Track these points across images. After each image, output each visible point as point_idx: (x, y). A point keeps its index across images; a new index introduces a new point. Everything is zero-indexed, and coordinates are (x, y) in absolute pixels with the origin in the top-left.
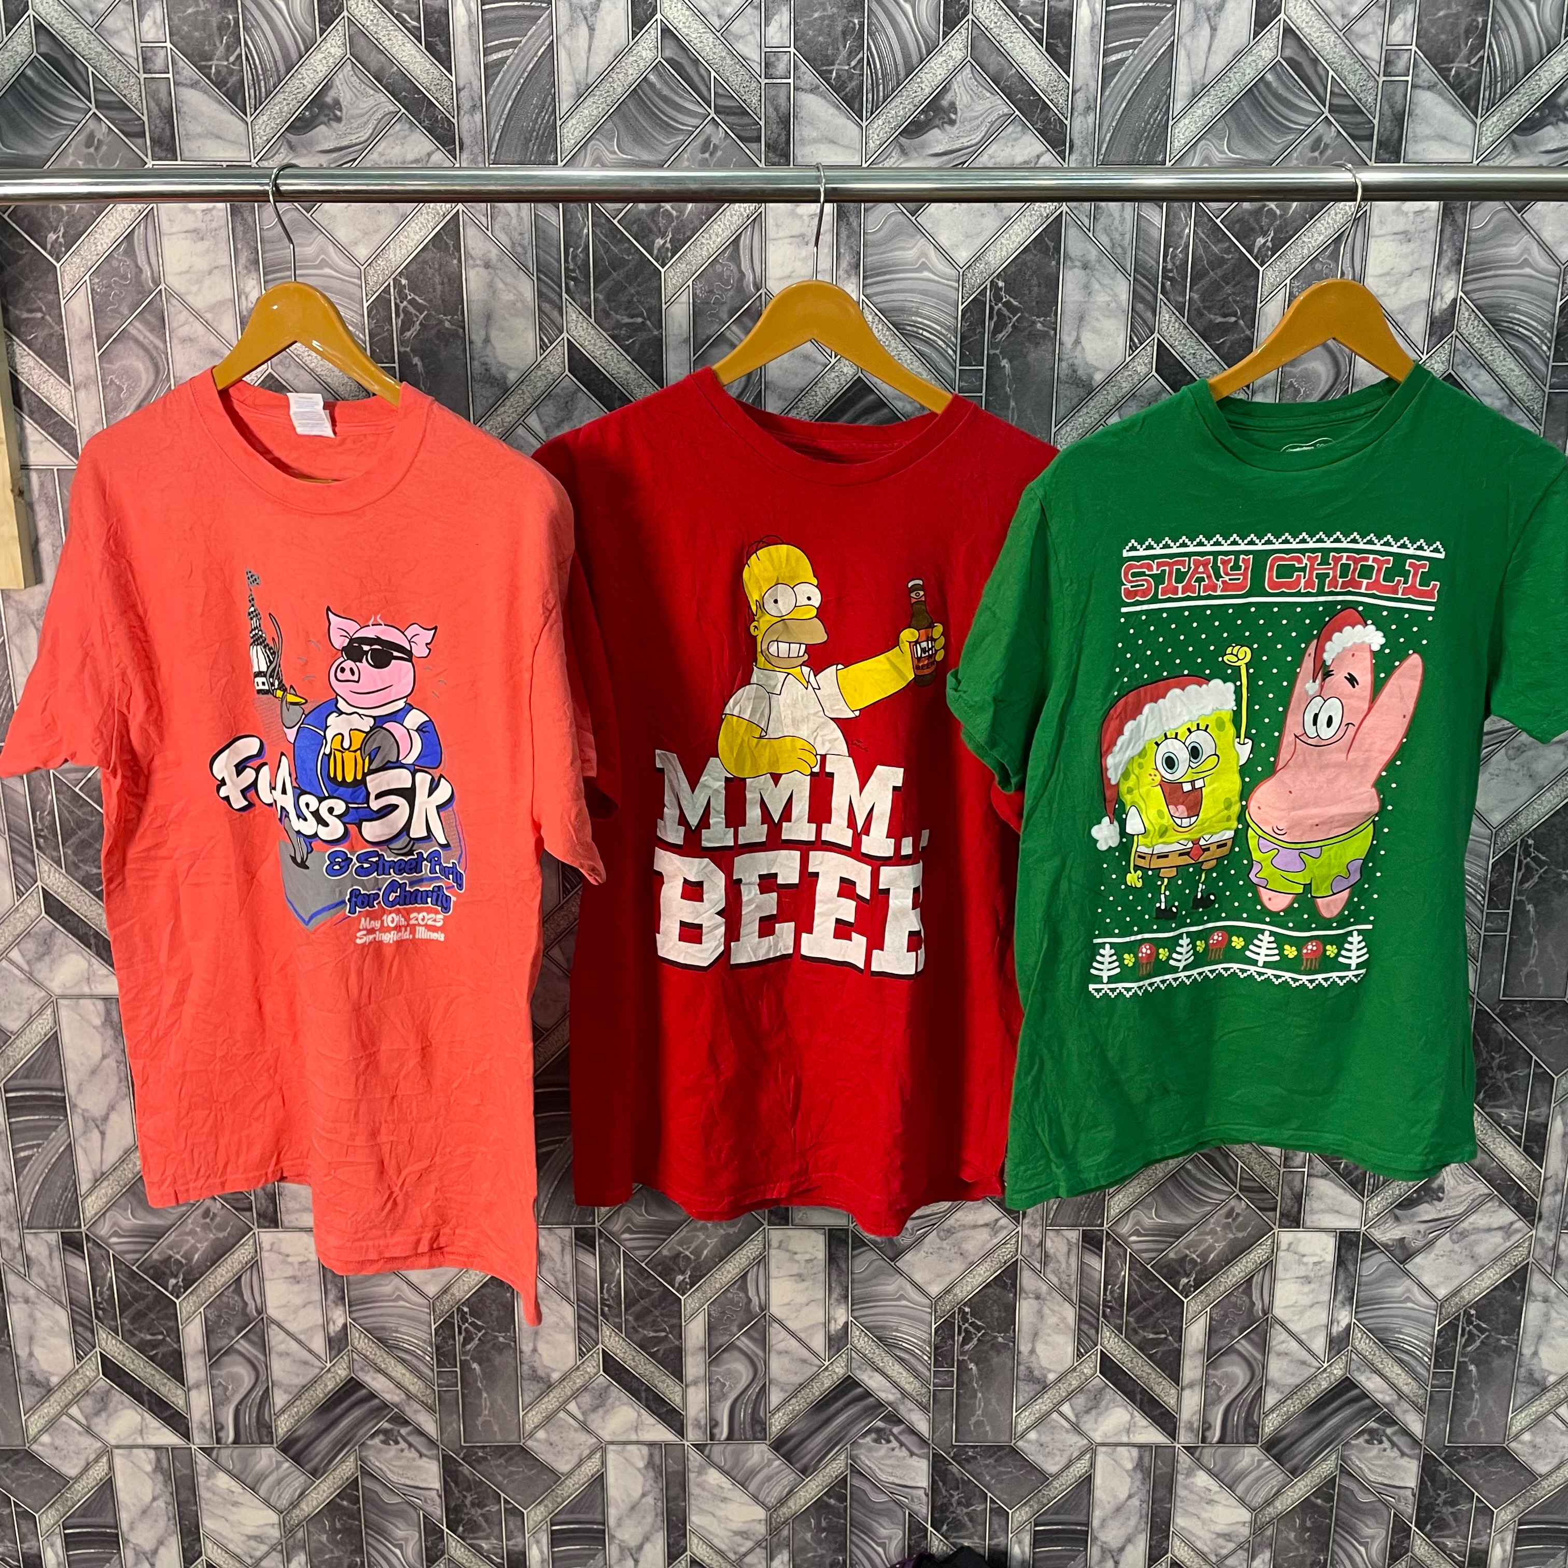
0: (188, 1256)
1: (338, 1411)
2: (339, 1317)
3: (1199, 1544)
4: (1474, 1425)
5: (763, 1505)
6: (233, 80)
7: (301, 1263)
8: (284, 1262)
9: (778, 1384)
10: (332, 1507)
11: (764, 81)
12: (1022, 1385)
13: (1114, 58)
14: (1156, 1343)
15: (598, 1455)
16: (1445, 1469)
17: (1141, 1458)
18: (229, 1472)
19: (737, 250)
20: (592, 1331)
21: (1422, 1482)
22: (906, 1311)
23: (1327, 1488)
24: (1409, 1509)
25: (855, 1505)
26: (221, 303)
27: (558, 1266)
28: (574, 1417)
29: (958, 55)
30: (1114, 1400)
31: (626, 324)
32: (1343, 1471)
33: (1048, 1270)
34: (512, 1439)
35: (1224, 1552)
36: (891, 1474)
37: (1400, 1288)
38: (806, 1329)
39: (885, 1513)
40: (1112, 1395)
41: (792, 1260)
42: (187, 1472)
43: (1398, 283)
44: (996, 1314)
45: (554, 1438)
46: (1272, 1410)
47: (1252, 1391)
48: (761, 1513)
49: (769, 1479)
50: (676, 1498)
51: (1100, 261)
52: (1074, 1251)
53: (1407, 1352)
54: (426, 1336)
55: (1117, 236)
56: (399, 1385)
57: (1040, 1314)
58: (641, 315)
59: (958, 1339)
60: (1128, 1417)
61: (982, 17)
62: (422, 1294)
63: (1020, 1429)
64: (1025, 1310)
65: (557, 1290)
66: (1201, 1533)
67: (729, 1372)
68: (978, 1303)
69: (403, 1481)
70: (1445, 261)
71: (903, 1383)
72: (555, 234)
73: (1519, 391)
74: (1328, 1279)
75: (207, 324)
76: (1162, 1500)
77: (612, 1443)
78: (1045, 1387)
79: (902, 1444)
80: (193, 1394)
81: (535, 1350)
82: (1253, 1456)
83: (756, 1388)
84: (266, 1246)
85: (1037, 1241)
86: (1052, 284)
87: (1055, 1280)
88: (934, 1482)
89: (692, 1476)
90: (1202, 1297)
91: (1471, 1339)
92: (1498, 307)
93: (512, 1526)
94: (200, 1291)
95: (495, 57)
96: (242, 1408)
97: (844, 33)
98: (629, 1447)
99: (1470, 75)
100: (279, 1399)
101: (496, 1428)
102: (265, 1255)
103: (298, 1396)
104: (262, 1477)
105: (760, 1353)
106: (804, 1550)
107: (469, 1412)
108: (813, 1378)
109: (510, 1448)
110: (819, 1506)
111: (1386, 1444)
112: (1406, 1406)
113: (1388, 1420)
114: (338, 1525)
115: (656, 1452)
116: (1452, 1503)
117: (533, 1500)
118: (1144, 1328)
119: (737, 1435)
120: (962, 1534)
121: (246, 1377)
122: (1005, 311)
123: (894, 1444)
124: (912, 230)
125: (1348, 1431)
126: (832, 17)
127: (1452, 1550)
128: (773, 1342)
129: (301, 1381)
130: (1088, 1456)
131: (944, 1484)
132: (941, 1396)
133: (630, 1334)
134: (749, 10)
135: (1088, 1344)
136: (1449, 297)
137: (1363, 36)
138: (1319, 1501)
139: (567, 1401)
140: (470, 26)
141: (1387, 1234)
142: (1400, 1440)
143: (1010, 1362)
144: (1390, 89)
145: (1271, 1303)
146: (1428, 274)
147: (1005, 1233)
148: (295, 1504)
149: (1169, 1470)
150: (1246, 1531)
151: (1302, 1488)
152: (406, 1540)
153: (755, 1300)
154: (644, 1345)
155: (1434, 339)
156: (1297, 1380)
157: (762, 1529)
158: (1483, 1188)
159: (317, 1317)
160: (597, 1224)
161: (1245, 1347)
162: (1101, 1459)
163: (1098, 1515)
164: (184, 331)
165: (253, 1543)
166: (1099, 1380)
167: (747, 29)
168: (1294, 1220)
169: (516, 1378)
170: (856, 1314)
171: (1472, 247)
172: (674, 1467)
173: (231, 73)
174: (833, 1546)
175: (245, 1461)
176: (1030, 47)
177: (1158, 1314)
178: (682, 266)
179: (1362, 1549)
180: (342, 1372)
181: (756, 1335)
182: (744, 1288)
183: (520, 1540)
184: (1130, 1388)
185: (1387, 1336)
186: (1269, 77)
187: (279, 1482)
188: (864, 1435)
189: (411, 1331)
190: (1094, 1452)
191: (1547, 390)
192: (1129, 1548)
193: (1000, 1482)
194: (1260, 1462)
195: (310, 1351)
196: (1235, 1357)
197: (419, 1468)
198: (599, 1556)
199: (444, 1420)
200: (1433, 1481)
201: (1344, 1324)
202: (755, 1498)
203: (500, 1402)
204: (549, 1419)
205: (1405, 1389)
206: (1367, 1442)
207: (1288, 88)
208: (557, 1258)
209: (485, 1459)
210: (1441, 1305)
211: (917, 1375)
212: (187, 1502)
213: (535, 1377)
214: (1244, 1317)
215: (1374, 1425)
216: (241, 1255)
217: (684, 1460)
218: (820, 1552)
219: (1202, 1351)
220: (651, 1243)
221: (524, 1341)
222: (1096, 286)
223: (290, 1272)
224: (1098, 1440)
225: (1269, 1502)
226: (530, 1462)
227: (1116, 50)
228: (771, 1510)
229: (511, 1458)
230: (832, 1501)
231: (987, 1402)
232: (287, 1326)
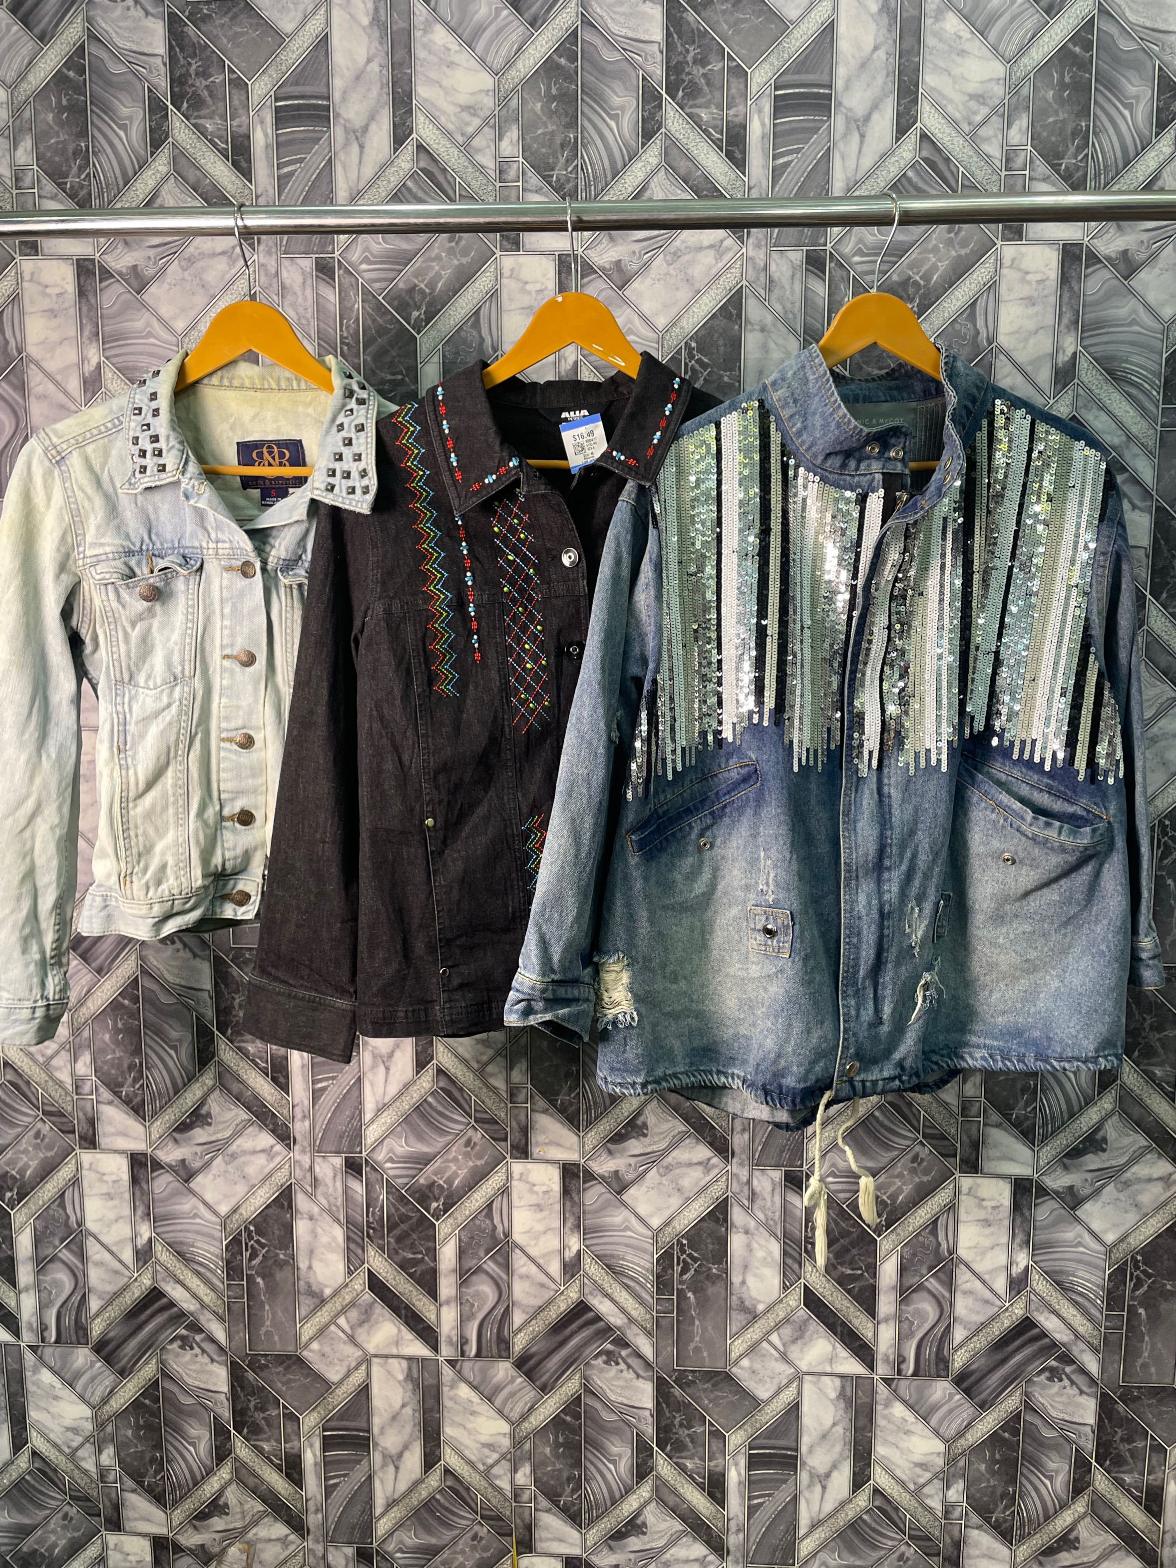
0: (22, 1172)
1: (143, 1317)
2: (145, 1232)
3: (898, 1473)
4: (1145, 1366)
5: (507, 1419)
6: (83, 193)
7: (114, 1182)
8: (101, 1180)
9: (520, 1305)
10: (136, 1405)
11: (498, 185)
12: (734, 1314)
13: (781, 161)
14: (854, 1278)
15: (364, 1367)
16: (1121, 1407)
17: (843, 1387)
18: (51, 1369)
19: (477, 321)
20: (359, 1251)
21: (1100, 1421)
22: (632, 1241)
23: (1013, 1423)
24: (1089, 1445)
25: (589, 1423)
26: (67, 368)
27: (331, 1190)
28: (343, 1331)
29: (654, 161)
30: (817, 1332)
31: (390, 381)
32: (1028, 1407)
33: (756, 1207)
34: (290, 1349)
35: (922, 1481)
36: (620, 1395)
37: (1070, 1233)
38: (544, 1256)
39: (617, 1432)
40: (816, 1327)
41: (532, 1191)
42: (16, 1366)
43: (1026, 340)
44: (710, 1247)
45: (327, 1349)
46: (961, 1346)
47: (941, 1328)
48: (505, 1427)
49: (512, 1395)
50: (431, 1410)
51: (774, 325)
52: (778, 1190)
53: (1081, 1294)
54: (217, 1252)
55: (789, 305)
56: (195, 1296)
57: (749, 1248)
58: (401, 373)
59: (677, 1269)
60: (830, 1348)
61: (673, 130)
62: (215, 1213)
63: (734, 1356)
64: (736, 1243)
65: (330, 1212)
66: (900, 1462)
67: (477, 1294)
68: (694, 1235)
69: (197, 1383)
70: (1065, 321)
71: (629, 1309)
72: (332, 309)
73: (1134, 429)
74: (1006, 1223)
75: (57, 383)
76: (864, 1429)
77: (376, 1356)
78: (754, 1317)
79: (629, 1366)
80: (23, 1296)
81: (310, 1267)
82: (945, 1389)
83: (501, 1309)
84: (86, 1165)
85: (745, 1179)
86: (736, 344)
87: (761, 1216)
88: (658, 1404)
89: (445, 1389)
90: (893, 1237)
91: (1139, 1284)
92: (1113, 358)
93: (289, 1430)
94: (31, 1204)
95: (286, 170)
96: (63, 1311)
97: (562, 146)
98: (391, 1360)
99: (1078, 168)
100: (94, 1304)
101: (276, 1338)
102: (85, 1172)
103: (109, 1303)
104: (78, 1375)
105: (505, 1276)
106: (544, 1464)
107: (253, 1324)
108: (550, 1302)
109: (288, 1357)
110: (556, 1423)
111: (1066, 1382)
112: (1082, 1346)
113: (1067, 1359)
114: (141, 1422)
115: (414, 1366)
116: (1129, 1440)
117: (307, 1406)
118: (842, 1264)
119: (484, 1353)
120: (683, 1454)
121: (68, 1284)
122: (697, 367)
123: (623, 1366)
124: (620, 301)
125: (1030, 1368)
126: (552, 133)
127: (1130, 1485)
128: (516, 1266)
129: (111, 1288)
130: (795, 1384)
131: (668, 1405)
132: (664, 1322)
133: (392, 1255)
134: (486, 129)
135: (793, 1277)
136: (1070, 351)
137: (987, 139)
138: (1006, 1435)
139: (337, 1316)
140: (267, 147)
141: (1058, 1181)
142: (1079, 1379)
143: (723, 1292)
144: (1011, 181)
145: (956, 1243)
146: (1051, 333)
147: (716, 1171)
148: (105, 1401)
149: (868, 1400)
150: (940, 1462)
151: (989, 1423)
152: (199, 1438)
153: (500, 1229)
154: (404, 1266)
155: (1059, 387)
156: (981, 1319)
157: (506, 1443)
158: (1142, 1141)
159: (127, 1231)
160: (364, 1154)
161: (933, 1284)
162: (807, 1388)
163: (806, 1441)
164: (39, 390)
165: (70, 1434)
166: (803, 1312)
167: (484, 143)
168: (972, 1166)
169: (295, 1294)
170: (588, 1242)
171: (1087, 309)
172: (432, 1381)
173: (82, 187)
174: (570, 1461)
175: (64, 1358)
176: (713, 154)
177: (854, 1251)
178: (433, 333)
179: (1048, 1482)
180: (146, 1281)
181: (500, 1259)
182: (489, 1215)
183: (296, 1443)
184: (831, 1320)
185: (1063, 1278)
186: (910, 174)
187: (92, 1379)
188: (596, 1357)
189: (206, 1247)
190: (801, 1381)
191: (1159, 428)
192: (835, 1474)
193: (717, 1405)
194: (951, 1396)
195: (121, 1261)
196: (925, 1294)
197: (210, 1373)
198: (364, 1462)
199: (233, 1329)
200: (1110, 1419)
201: (1022, 1266)
202: (500, 1412)
203: (280, 1314)
204: (322, 1331)
205: (1081, 1330)
206: (1049, 1379)
207: (926, 182)
208: (330, 1183)
209: (266, 1366)
210: (1110, 1250)
211: (642, 1302)
212: (16, 1394)
213: (311, 1293)
214: (932, 1257)
215: (1054, 1363)
216: (65, 1173)
217: (438, 1374)
218: (558, 1466)
219: (895, 1287)
220: (411, 1172)
221: (301, 1258)
222: (772, 345)
223: (105, 1189)
224: (804, 1368)
225: (961, 1434)
226: (305, 1371)
227: (783, 155)
228: (515, 1424)
229: (289, 1367)
230: (568, 1418)
231: (705, 1330)
232: (101, 1237)
